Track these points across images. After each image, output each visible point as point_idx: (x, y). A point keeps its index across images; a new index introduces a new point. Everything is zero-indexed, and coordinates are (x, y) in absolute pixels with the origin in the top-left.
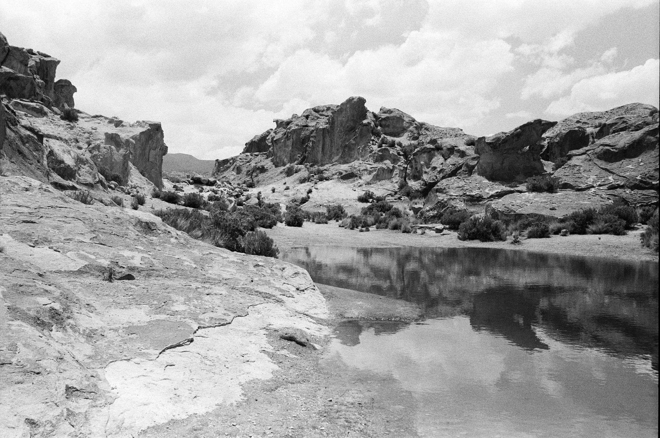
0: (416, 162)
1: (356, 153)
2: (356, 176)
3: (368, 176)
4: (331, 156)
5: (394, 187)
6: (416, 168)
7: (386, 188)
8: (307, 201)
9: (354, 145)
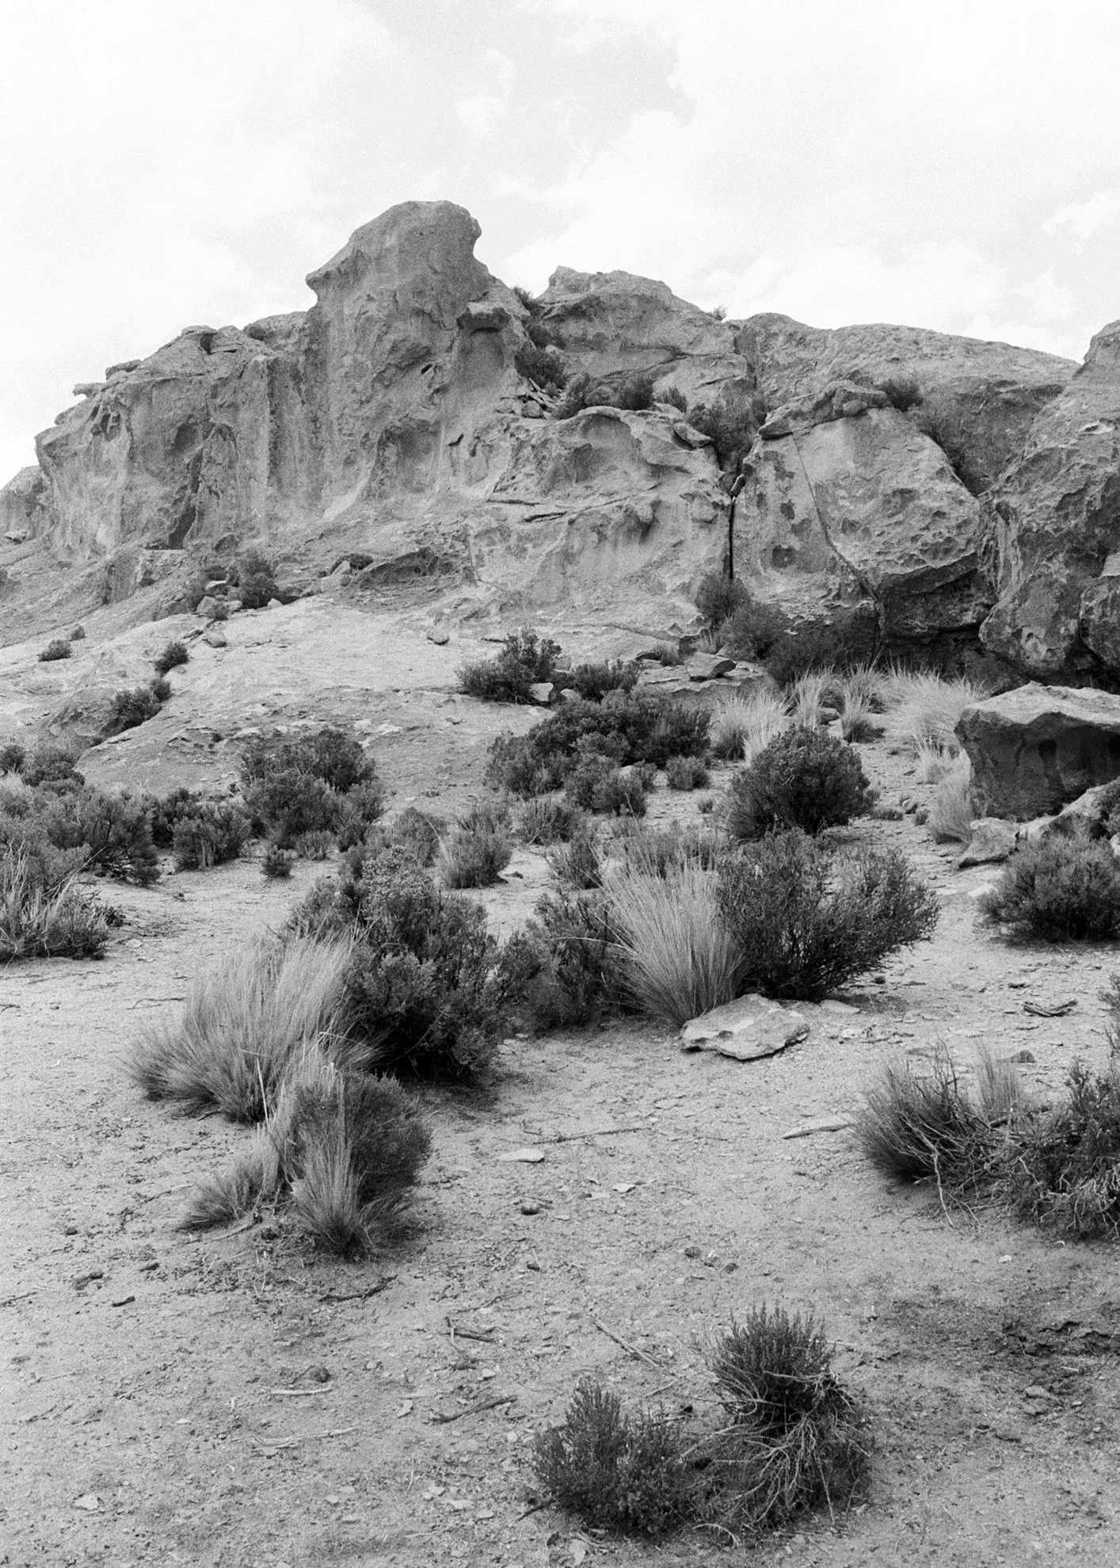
0: (782, 473)
1: (443, 463)
2: (448, 568)
3: (515, 565)
4: (315, 495)
5: (673, 611)
6: (788, 510)
7: (623, 620)
8: (153, 713)
9: (430, 430)
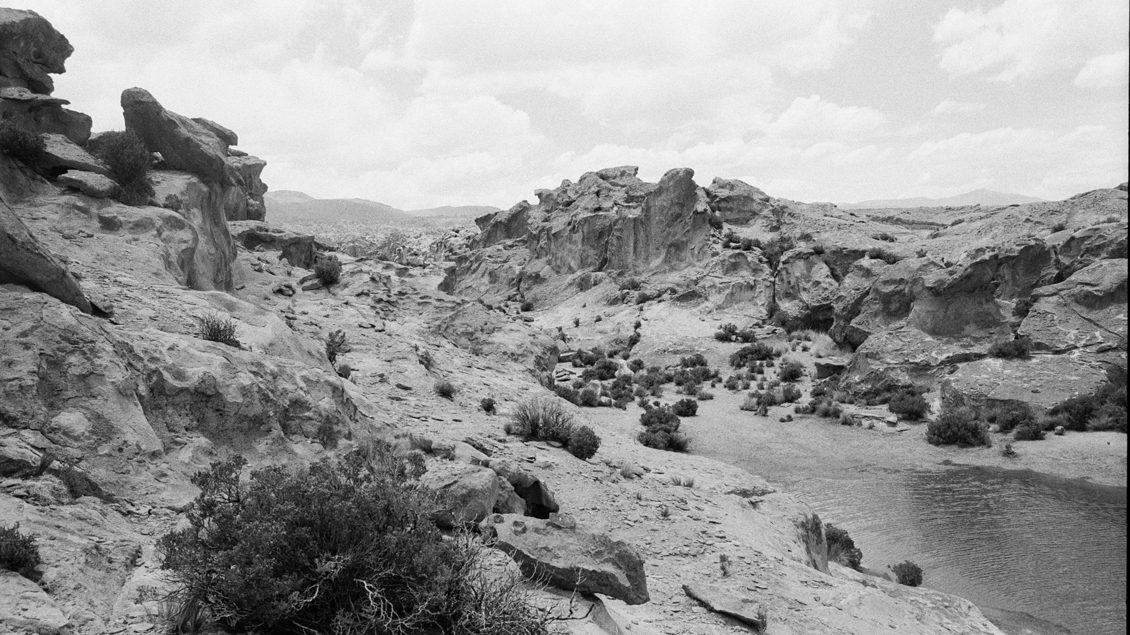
0: (787, 273)
1: (689, 254)
2: (700, 296)
3: (718, 296)
4: (647, 258)
5: (760, 312)
6: (789, 282)
7: (748, 314)
8: (638, 341)
9: (685, 244)
